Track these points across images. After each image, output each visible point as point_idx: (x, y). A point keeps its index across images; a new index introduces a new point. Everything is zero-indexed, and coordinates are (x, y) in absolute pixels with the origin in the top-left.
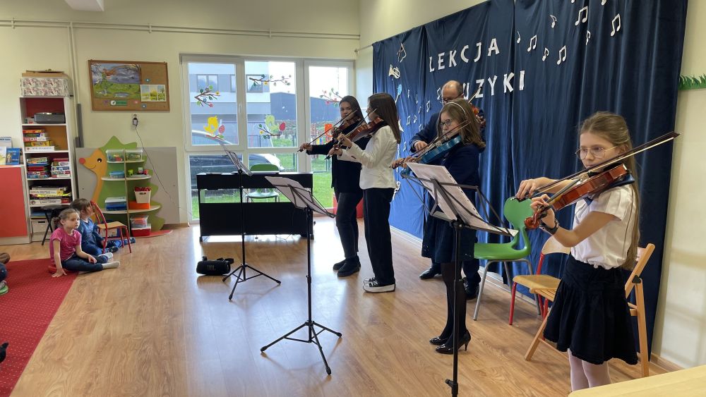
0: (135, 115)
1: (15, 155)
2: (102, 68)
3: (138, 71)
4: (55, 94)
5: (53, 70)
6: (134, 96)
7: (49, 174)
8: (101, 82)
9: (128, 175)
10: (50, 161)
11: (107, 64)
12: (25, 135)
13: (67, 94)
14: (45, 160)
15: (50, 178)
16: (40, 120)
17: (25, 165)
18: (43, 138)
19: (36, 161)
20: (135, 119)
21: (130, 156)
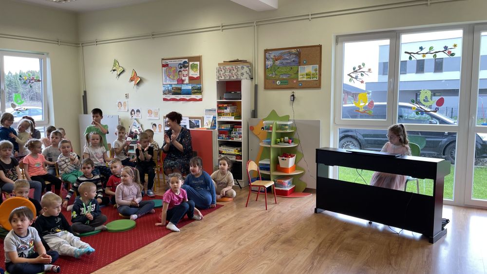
0: (293, 92)
2: (272, 55)
3: (298, 55)
4: (234, 78)
6: (293, 76)
7: (229, 137)
8: (271, 67)
11: (277, 51)
12: (219, 108)
14: (229, 126)
15: (230, 140)
17: (217, 129)
18: (228, 110)
19: (224, 127)
20: (293, 95)
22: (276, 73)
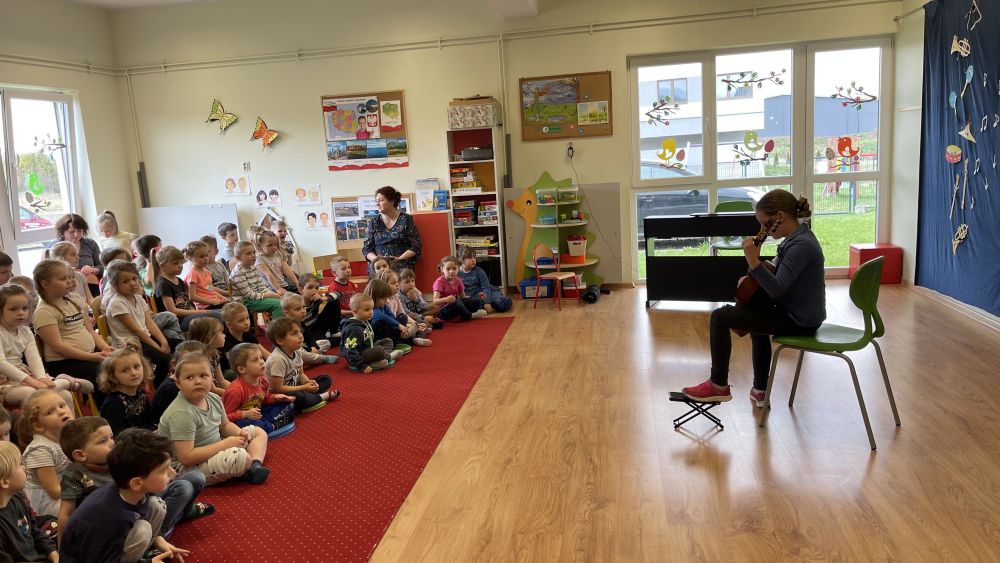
0: (571, 143)
1: (442, 198)
2: (533, 87)
3: (576, 86)
4: (482, 125)
5: (482, 95)
6: (569, 118)
7: (476, 221)
8: (533, 105)
9: (560, 220)
10: (477, 205)
11: (540, 82)
12: (452, 175)
13: (496, 122)
14: (471, 204)
15: (477, 226)
16: (467, 157)
17: (451, 210)
18: (470, 178)
19: (462, 206)
20: (571, 148)
21: (563, 196)
22: (542, 115)
